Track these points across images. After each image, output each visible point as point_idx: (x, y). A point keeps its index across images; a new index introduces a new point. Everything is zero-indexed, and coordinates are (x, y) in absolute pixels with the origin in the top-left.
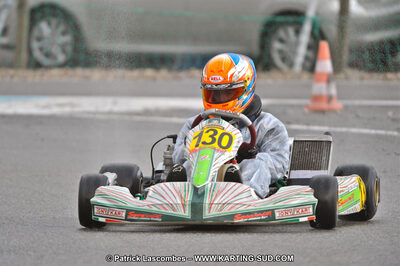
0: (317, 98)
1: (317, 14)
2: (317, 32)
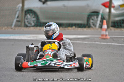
0: (102, 35)
1: (103, 12)
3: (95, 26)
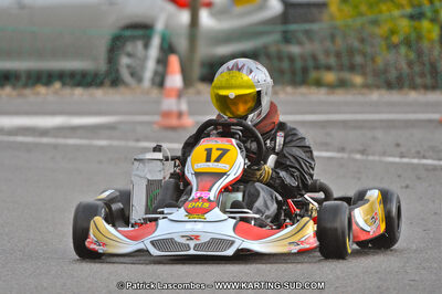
0: (167, 114)
2: (166, 46)
3: (140, 80)
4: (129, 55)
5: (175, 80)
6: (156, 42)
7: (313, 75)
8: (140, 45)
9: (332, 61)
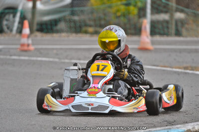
0: (23, 45)
1: (23, 8)
2: (22, 17)
4: (7, 20)
5: (26, 31)
6: (18, 15)
7: (84, 29)
8: (11, 16)
9: (92, 23)
